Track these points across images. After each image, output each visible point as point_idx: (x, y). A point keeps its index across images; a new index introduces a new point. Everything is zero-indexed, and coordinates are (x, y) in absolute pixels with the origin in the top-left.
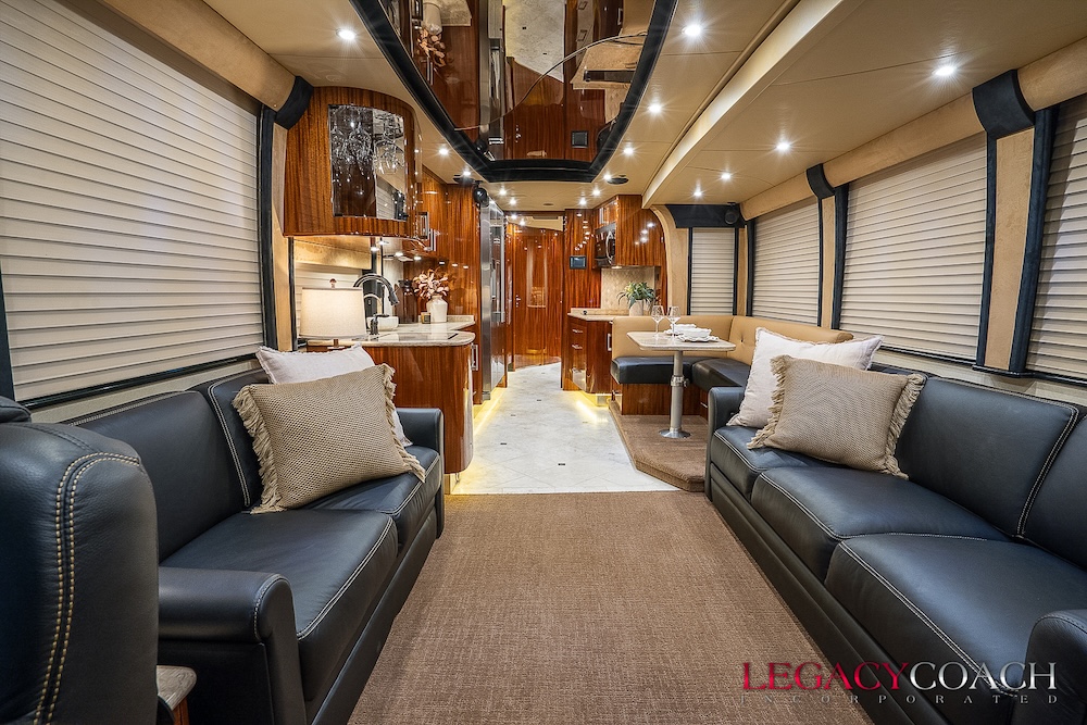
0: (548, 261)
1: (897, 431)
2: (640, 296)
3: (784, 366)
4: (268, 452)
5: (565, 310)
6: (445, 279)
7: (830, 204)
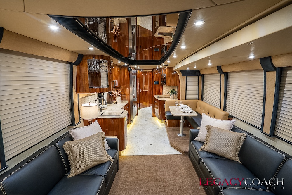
0: (149, 79)
1: (239, 149)
2: (173, 93)
3: (209, 128)
4: (72, 159)
5: (153, 95)
6: (120, 91)
7: (223, 76)
